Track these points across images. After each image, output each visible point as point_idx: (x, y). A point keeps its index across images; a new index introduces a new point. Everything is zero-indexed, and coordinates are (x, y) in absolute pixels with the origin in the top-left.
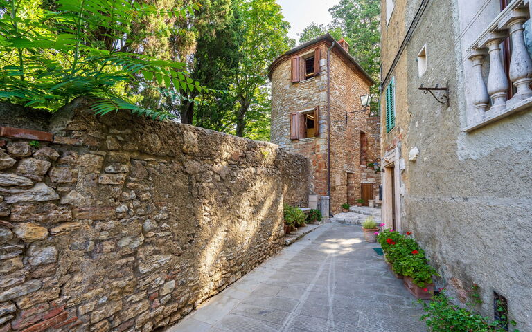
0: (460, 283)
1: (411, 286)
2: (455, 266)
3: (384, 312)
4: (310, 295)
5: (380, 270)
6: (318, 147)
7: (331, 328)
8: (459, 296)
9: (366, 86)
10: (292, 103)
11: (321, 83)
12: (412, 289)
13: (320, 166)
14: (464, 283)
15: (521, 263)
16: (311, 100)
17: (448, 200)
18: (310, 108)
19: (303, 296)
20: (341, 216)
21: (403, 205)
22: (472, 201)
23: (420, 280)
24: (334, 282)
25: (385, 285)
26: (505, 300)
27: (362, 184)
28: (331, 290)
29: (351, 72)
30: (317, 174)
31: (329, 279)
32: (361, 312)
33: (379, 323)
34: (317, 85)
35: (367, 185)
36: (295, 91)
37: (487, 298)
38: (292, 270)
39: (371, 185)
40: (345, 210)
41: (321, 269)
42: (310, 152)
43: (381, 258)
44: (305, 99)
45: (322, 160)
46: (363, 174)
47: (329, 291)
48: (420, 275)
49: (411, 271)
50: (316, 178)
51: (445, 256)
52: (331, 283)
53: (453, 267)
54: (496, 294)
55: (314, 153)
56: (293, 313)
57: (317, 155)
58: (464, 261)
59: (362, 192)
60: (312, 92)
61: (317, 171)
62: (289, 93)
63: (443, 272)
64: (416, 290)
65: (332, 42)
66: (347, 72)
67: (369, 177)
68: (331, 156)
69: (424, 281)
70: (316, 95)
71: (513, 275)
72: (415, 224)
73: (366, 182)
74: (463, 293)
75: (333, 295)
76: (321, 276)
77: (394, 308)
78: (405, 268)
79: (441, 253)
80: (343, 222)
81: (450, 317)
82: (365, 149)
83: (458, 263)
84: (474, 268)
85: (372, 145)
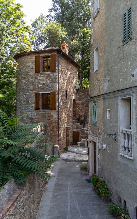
0: (117, 197)
1: (103, 199)
2: (116, 192)
3: (96, 209)
4: (70, 208)
5: (91, 192)
6: (52, 116)
7: (82, 218)
8: (116, 201)
9: (77, 69)
10: (35, 86)
11: (54, 77)
12: (103, 200)
13: (53, 127)
14: (118, 197)
15: (129, 193)
16: (47, 86)
17: (115, 171)
18: (47, 91)
19: (68, 209)
20: (64, 156)
21: (99, 163)
22: (120, 174)
23: (106, 197)
24: (76, 200)
25: (94, 199)
26: (126, 202)
27: (73, 132)
28: (77, 204)
29: (69, 64)
30: (51, 132)
31: (74, 200)
32: (89, 211)
33: (95, 213)
34: (52, 77)
35: (76, 132)
36: (37, 78)
37: (123, 201)
38: (57, 197)
39: (79, 133)
40: (65, 151)
41: (69, 195)
42: (47, 119)
43: (90, 185)
44: (44, 84)
45: (54, 124)
46: (74, 126)
47: (76, 205)
48: (106, 195)
49: (103, 194)
50: (51, 135)
51: (113, 188)
52: (75, 201)
53: (115, 192)
54: (124, 200)
55: (50, 119)
56: (68, 215)
57: (51, 121)
58: (118, 191)
59: (73, 137)
60: (48, 81)
61: (51, 131)
62: (32, 78)
63: (112, 193)
64: (105, 200)
65: (61, 53)
66: (67, 66)
67: (77, 128)
68: (59, 120)
69: (107, 197)
70: (51, 84)
71: (127, 196)
72: (104, 173)
73: (76, 131)
74: (117, 200)
75: (78, 206)
76: (70, 198)
77: (98, 208)
78: (101, 193)
79: (112, 187)
80: (66, 160)
81: (113, 209)
82: (75, 109)
83: (117, 191)
84: (120, 193)
85: (79, 107)
